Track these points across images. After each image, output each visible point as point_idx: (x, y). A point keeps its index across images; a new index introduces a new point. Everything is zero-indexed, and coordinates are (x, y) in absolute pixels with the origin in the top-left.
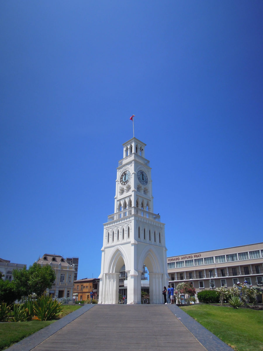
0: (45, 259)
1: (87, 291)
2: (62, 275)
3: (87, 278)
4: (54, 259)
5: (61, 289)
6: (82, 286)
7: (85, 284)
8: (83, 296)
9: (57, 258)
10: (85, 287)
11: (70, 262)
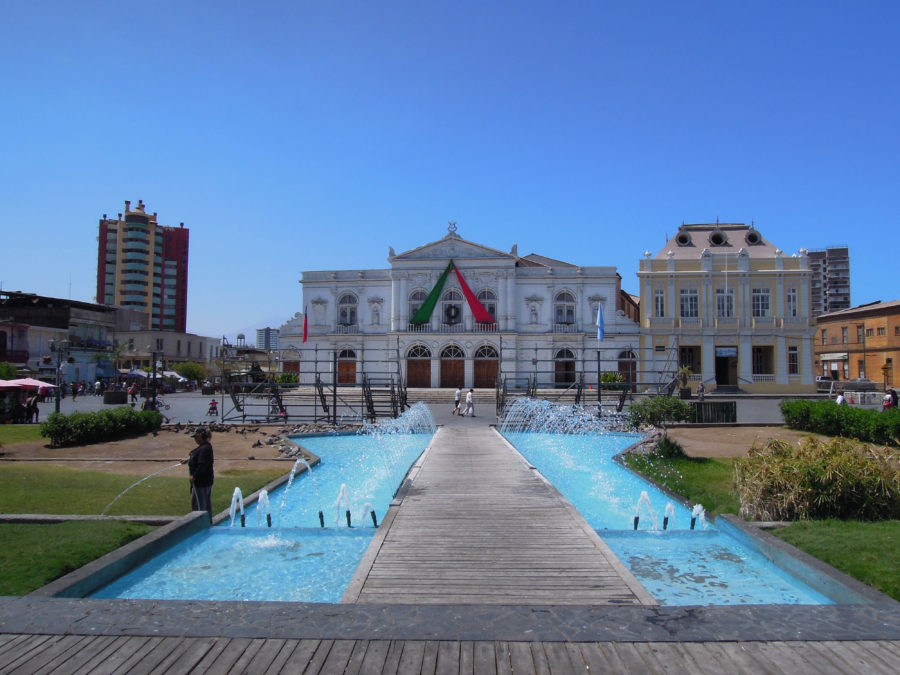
0: (683, 240)
1: (884, 344)
2: (759, 291)
3: (879, 302)
4: (717, 240)
5: (761, 343)
6: (859, 327)
7: (870, 323)
8: (868, 363)
9: (730, 236)
10: (871, 330)
11: (821, 263)
